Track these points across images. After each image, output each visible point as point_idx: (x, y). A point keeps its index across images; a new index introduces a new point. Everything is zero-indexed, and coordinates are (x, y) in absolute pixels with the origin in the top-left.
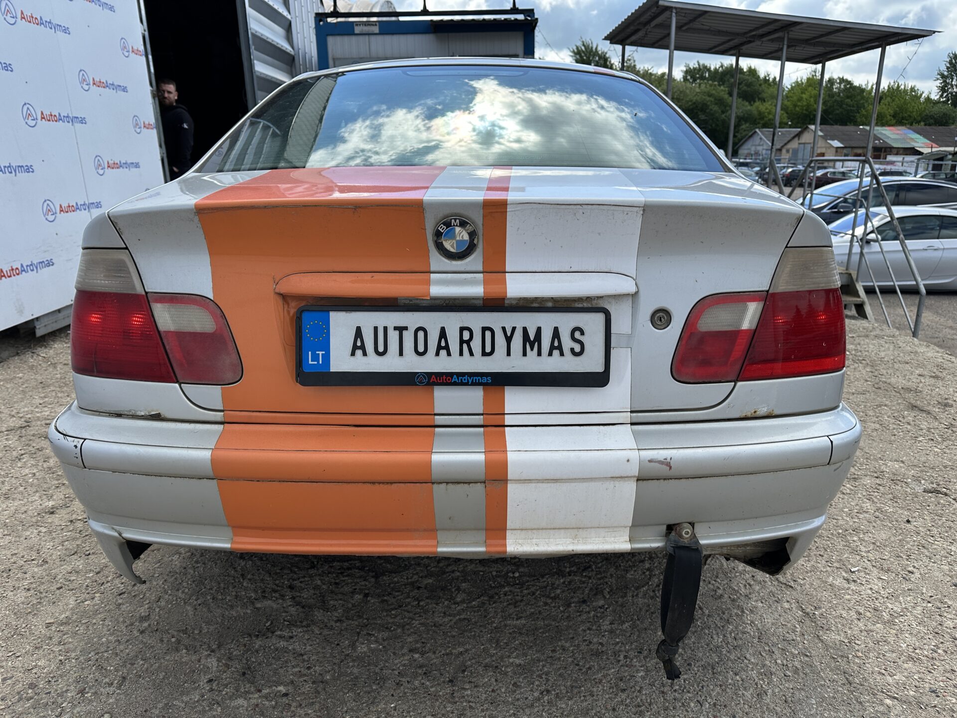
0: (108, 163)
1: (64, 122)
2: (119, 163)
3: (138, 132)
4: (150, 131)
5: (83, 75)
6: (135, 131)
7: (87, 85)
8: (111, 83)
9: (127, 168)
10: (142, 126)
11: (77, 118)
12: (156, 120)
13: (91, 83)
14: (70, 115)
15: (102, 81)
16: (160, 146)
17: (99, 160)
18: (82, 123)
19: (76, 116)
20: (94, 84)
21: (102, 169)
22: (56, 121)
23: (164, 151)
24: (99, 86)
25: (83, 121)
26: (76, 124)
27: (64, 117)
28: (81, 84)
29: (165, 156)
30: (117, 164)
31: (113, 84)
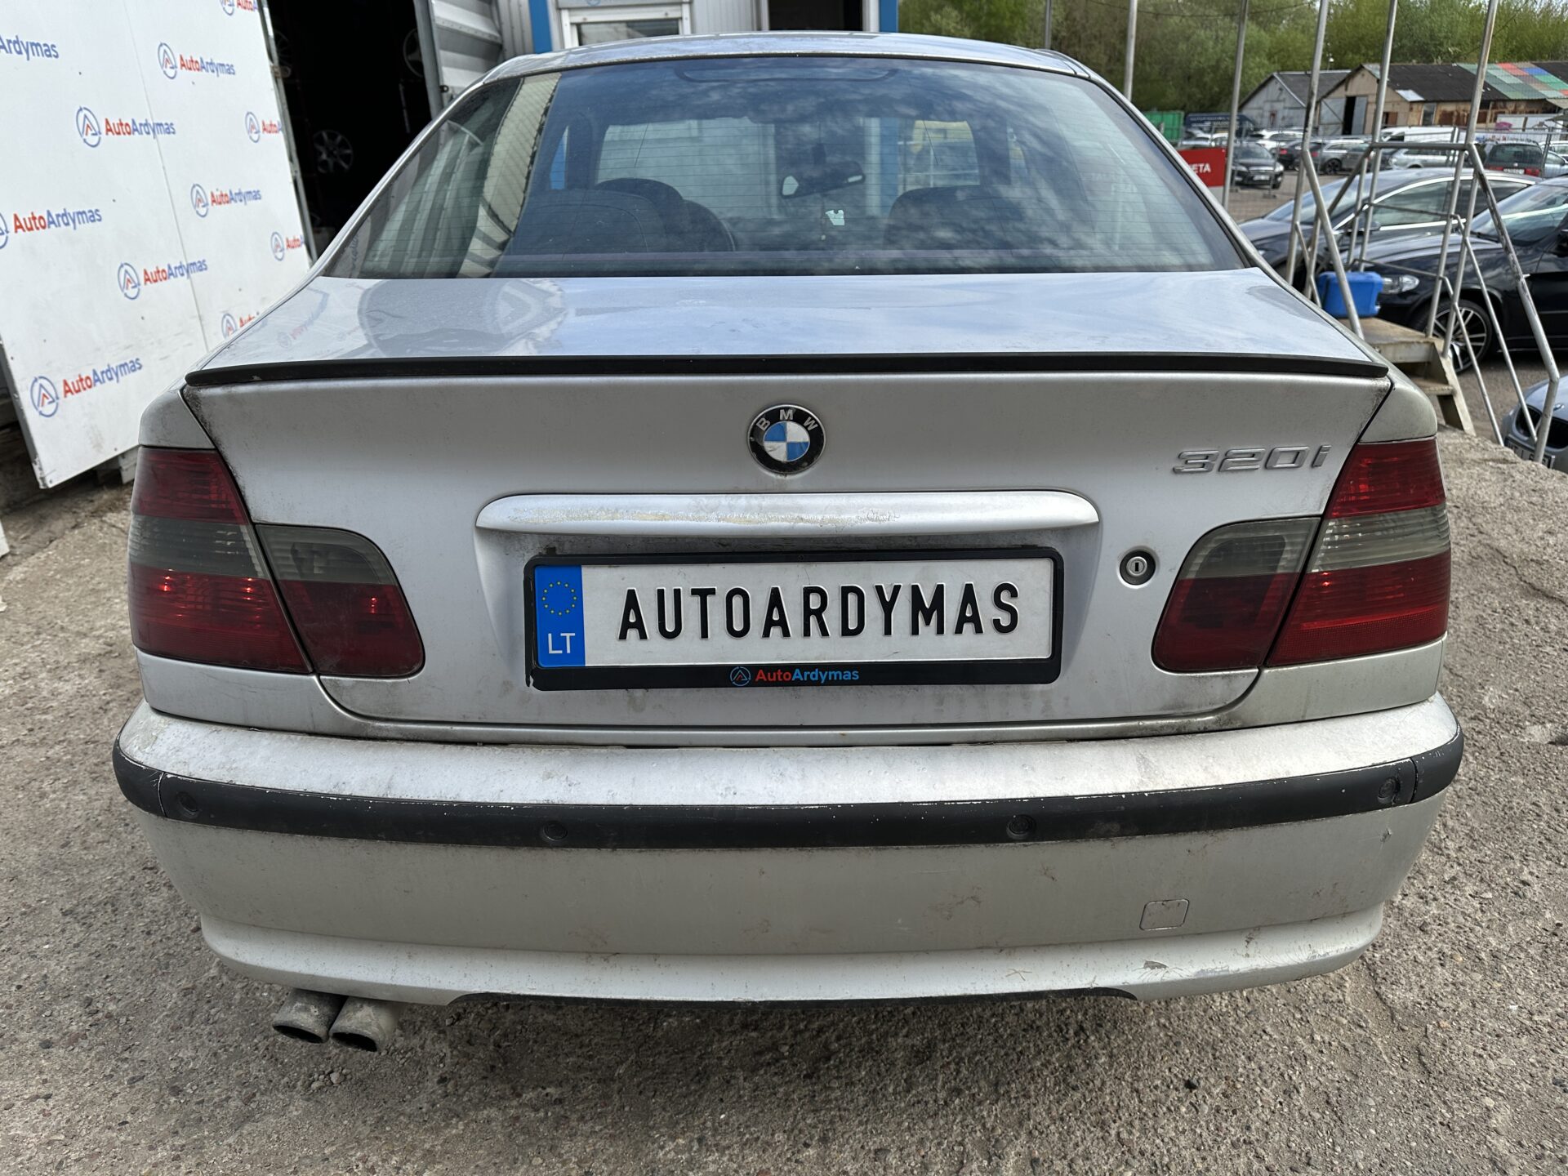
0: (212, 195)
1: (142, 133)
2: (228, 194)
3: (256, 139)
4: (273, 135)
5: (165, 52)
6: (251, 138)
7: (172, 68)
8: (209, 61)
9: (241, 201)
10: (261, 130)
11: (161, 125)
12: (283, 116)
13: (179, 65)
14: (150, 122)
15: (194, 59)
16: (291, 159)
17: (198, 192)
18: (169, 133)
19: (159, 122)
20: (183, 65)
21: (204, 206)
22: (129, 133)
23: (298, 168)
24: (190, 69)
25: (169, 129)
26: (159, 136)
27: (141, 125)
28: (162, 67)
29: (299, 175)
30: (226, 195)
31: (211, 64)
